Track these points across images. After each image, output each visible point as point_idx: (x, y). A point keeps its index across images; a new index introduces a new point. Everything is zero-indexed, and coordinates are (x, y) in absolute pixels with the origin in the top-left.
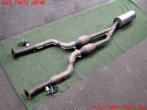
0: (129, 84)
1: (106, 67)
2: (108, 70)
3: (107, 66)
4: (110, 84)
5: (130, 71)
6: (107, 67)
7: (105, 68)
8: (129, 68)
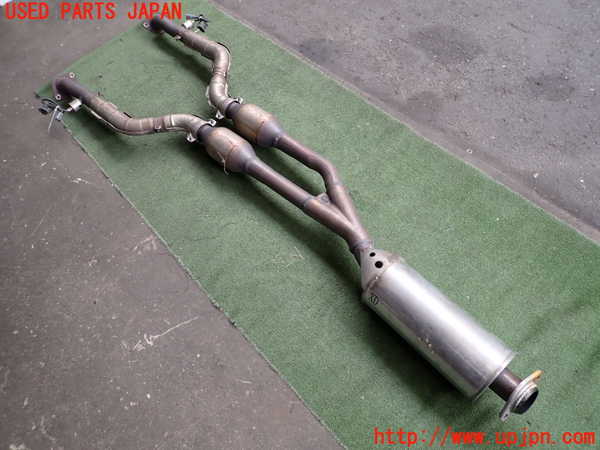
0: (82, 340)
1: (152, 246)
2: (140, 253)
3: (155, 248)
4: (85, 265)
5: (139, 347)
6: (152, 250)
7: (148, 242)
8: (151, 343)
